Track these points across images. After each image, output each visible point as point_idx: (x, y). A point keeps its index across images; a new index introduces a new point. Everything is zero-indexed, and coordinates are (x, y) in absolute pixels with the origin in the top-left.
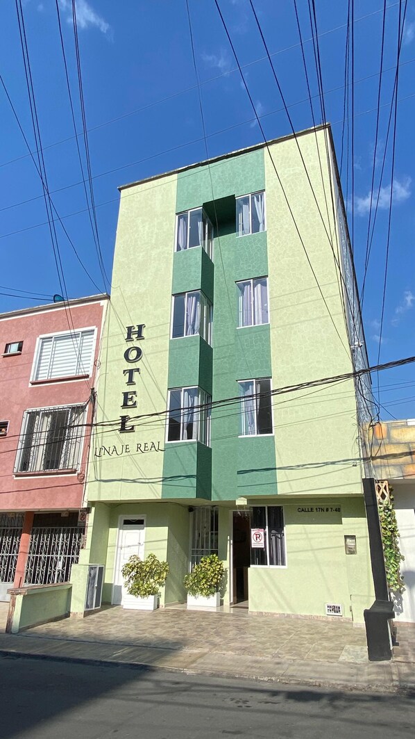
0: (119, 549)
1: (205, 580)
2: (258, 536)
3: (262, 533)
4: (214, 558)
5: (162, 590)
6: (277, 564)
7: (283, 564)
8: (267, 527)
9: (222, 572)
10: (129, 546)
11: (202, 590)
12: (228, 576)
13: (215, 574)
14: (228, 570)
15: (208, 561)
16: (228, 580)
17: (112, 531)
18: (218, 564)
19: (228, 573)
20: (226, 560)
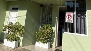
0: (9, 19)
1: (43, 36)
2: (69, 16)
3: (72, 15)
4: (49, 26)
5: (21, 38)
6: (81, 33)
7: (85, 33)
8: (75, 11)
9: (52, 33)
10: (13, 18)
11: (41, 40)
12: (55, 34)
13: (48, 34)
14: (55, 31)
15: (46, 27)
16: (55, 36)
17: (8, 12)
18: (50, 29)
19: (55, 33)
20: (55, 27)
